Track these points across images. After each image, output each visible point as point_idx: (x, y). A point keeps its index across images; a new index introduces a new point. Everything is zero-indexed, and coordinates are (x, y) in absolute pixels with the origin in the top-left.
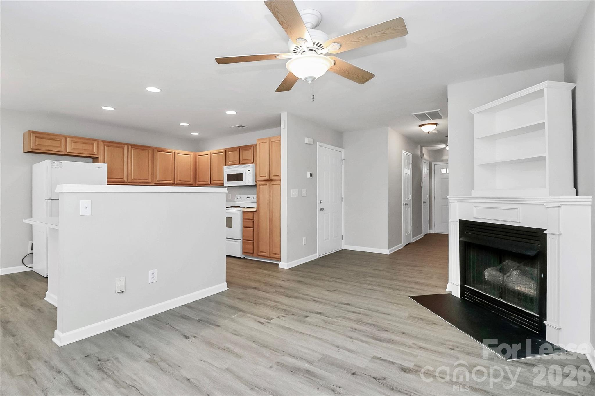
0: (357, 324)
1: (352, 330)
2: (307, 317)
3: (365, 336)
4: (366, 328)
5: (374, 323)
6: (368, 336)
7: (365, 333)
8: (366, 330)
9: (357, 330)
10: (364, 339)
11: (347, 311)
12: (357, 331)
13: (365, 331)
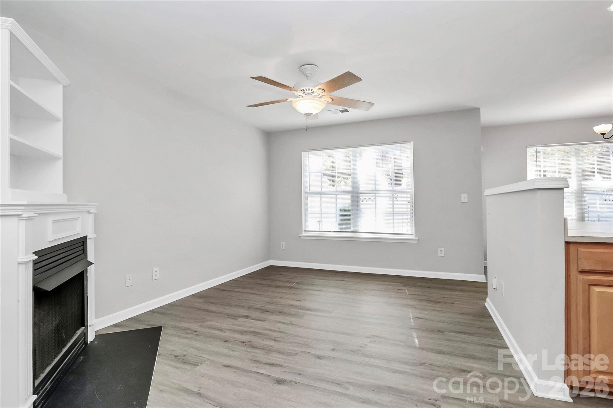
0: (271, 347)
1: (279, 339)
2: (333, 350)
3: (267, 335)
4: (263, 342)
5: (250, 350)
6: (264, 335)
7: (265, 337)
8: (263, 340)
9: (273, 340)
10: (268, 332)
11: (282, 366)
12: (273, 338)
13: (265, 339)
